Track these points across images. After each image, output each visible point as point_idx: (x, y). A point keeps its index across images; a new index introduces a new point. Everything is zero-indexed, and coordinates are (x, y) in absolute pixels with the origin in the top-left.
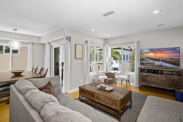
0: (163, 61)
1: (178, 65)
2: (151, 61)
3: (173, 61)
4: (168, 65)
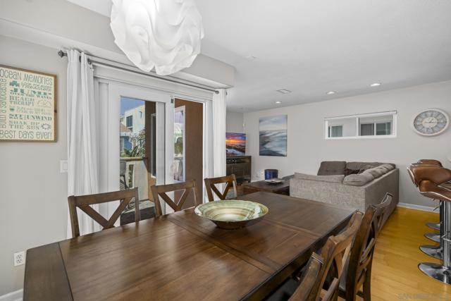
4: (238, 152)
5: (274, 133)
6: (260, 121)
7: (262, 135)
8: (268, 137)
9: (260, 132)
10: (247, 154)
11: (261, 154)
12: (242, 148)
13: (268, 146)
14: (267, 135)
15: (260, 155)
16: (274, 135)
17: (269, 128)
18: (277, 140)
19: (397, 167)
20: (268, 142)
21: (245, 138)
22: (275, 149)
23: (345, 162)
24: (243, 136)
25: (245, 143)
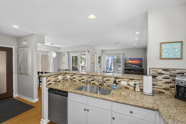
0: (136, 65)
1: (142, 67)
2: (130, 65)
3: (140, 65)
4: (138, 67)
21: (142, 60)
25: (142, 62)
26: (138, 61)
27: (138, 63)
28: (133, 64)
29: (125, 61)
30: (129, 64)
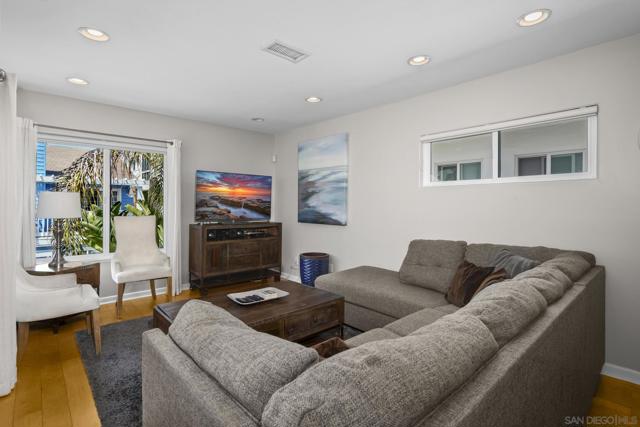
0: (247, 206)
1: (268, 214)
5: (325, 173)
6: (300, 150)
7: (302, 177)
8: (313, 183)
9: (300, 173)
10: (273, 220)
11: (302, 219)
12: (262, 206)
13: (312, 202)
14: (311, 179)
15: (300, 221)
16: (324, 177)
17: (315, 163)
18: (328, 188)
19: (598, 262)
20: (313, 193)
21: (270, 184)
22: (324, 210)
23: (463, 245)
24: (266, 181)
25: (270, 196)
26: (257, 188)
27: (256, 198)
28: (236, 204)
29: (198, 186)
30: (215, 202)
